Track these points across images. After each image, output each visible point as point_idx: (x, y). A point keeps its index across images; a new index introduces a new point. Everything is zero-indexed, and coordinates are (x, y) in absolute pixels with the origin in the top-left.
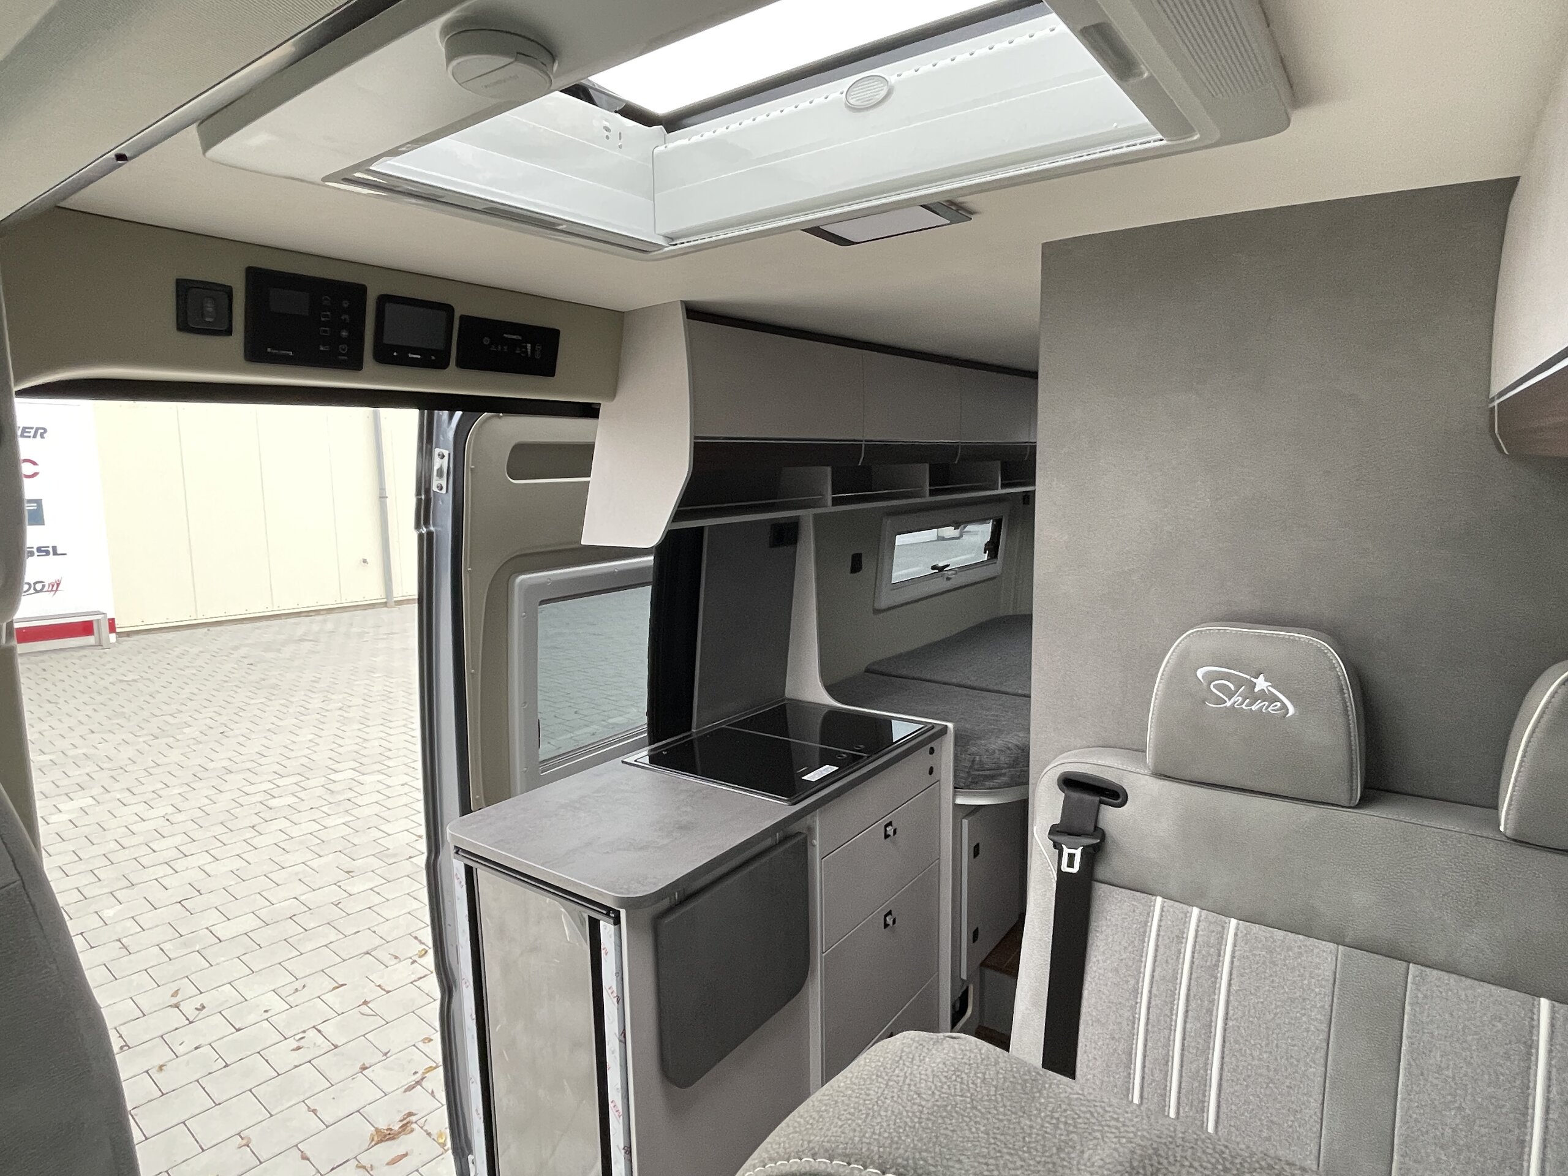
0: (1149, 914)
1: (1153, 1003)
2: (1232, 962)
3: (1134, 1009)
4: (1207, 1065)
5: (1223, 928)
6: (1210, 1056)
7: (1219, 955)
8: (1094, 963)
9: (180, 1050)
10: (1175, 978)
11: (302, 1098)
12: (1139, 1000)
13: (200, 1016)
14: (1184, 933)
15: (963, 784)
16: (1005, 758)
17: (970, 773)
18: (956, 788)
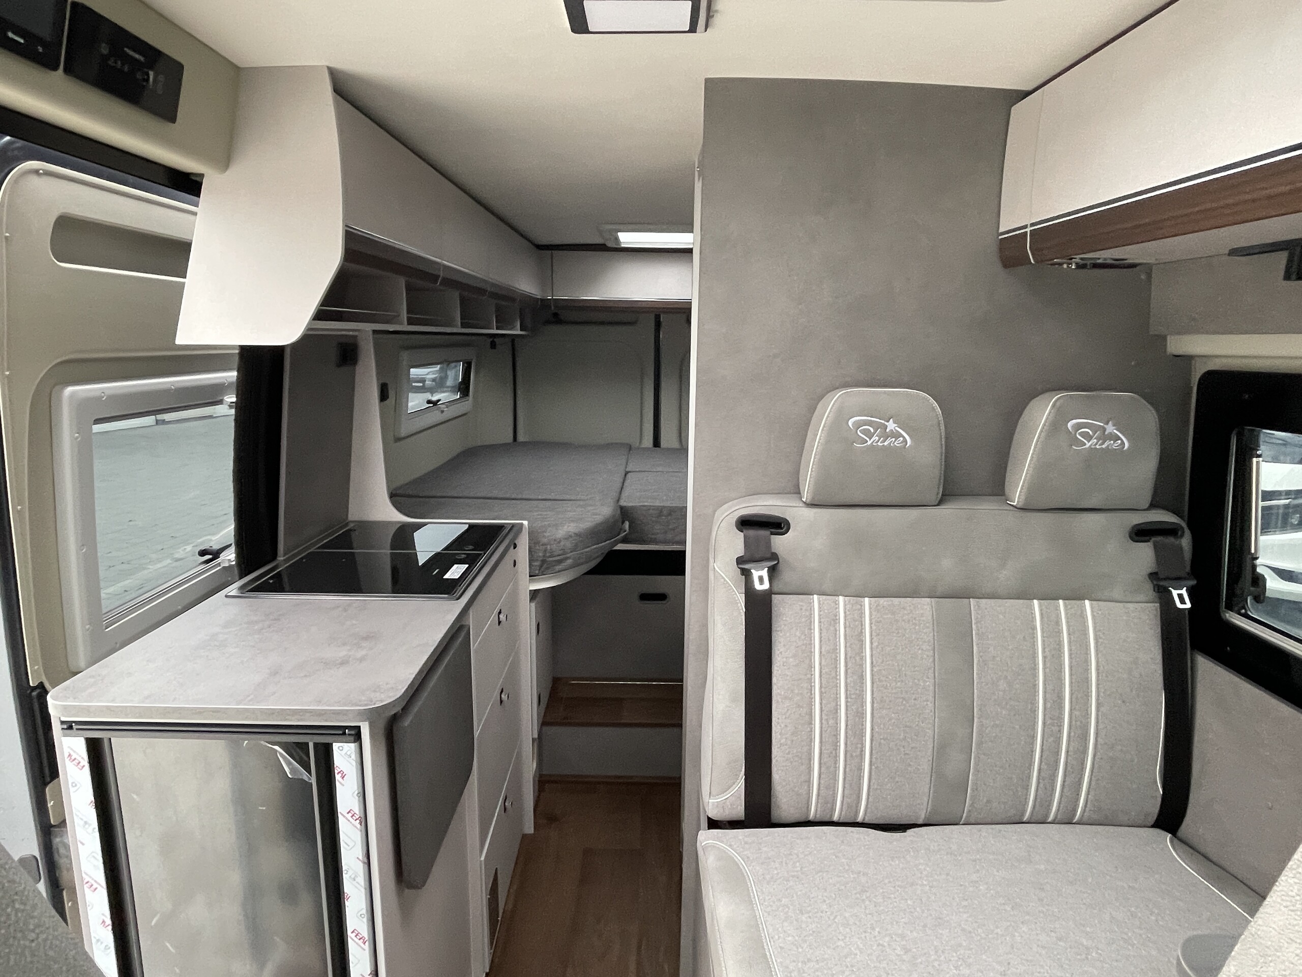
0: (811, 609)
1: (824, 671)
2: (871, 627)
3: (810, 681)
4: (863, 704)
5: (861, 606)
6: (864, 696)
7: (862, 625)
8: (778, 655)
10: (835, 650)
12: (813, 673)
14: (837, 615)
15: (537, 572)
16: (568, 545)
17: (543, 562)
18: (530, 576)
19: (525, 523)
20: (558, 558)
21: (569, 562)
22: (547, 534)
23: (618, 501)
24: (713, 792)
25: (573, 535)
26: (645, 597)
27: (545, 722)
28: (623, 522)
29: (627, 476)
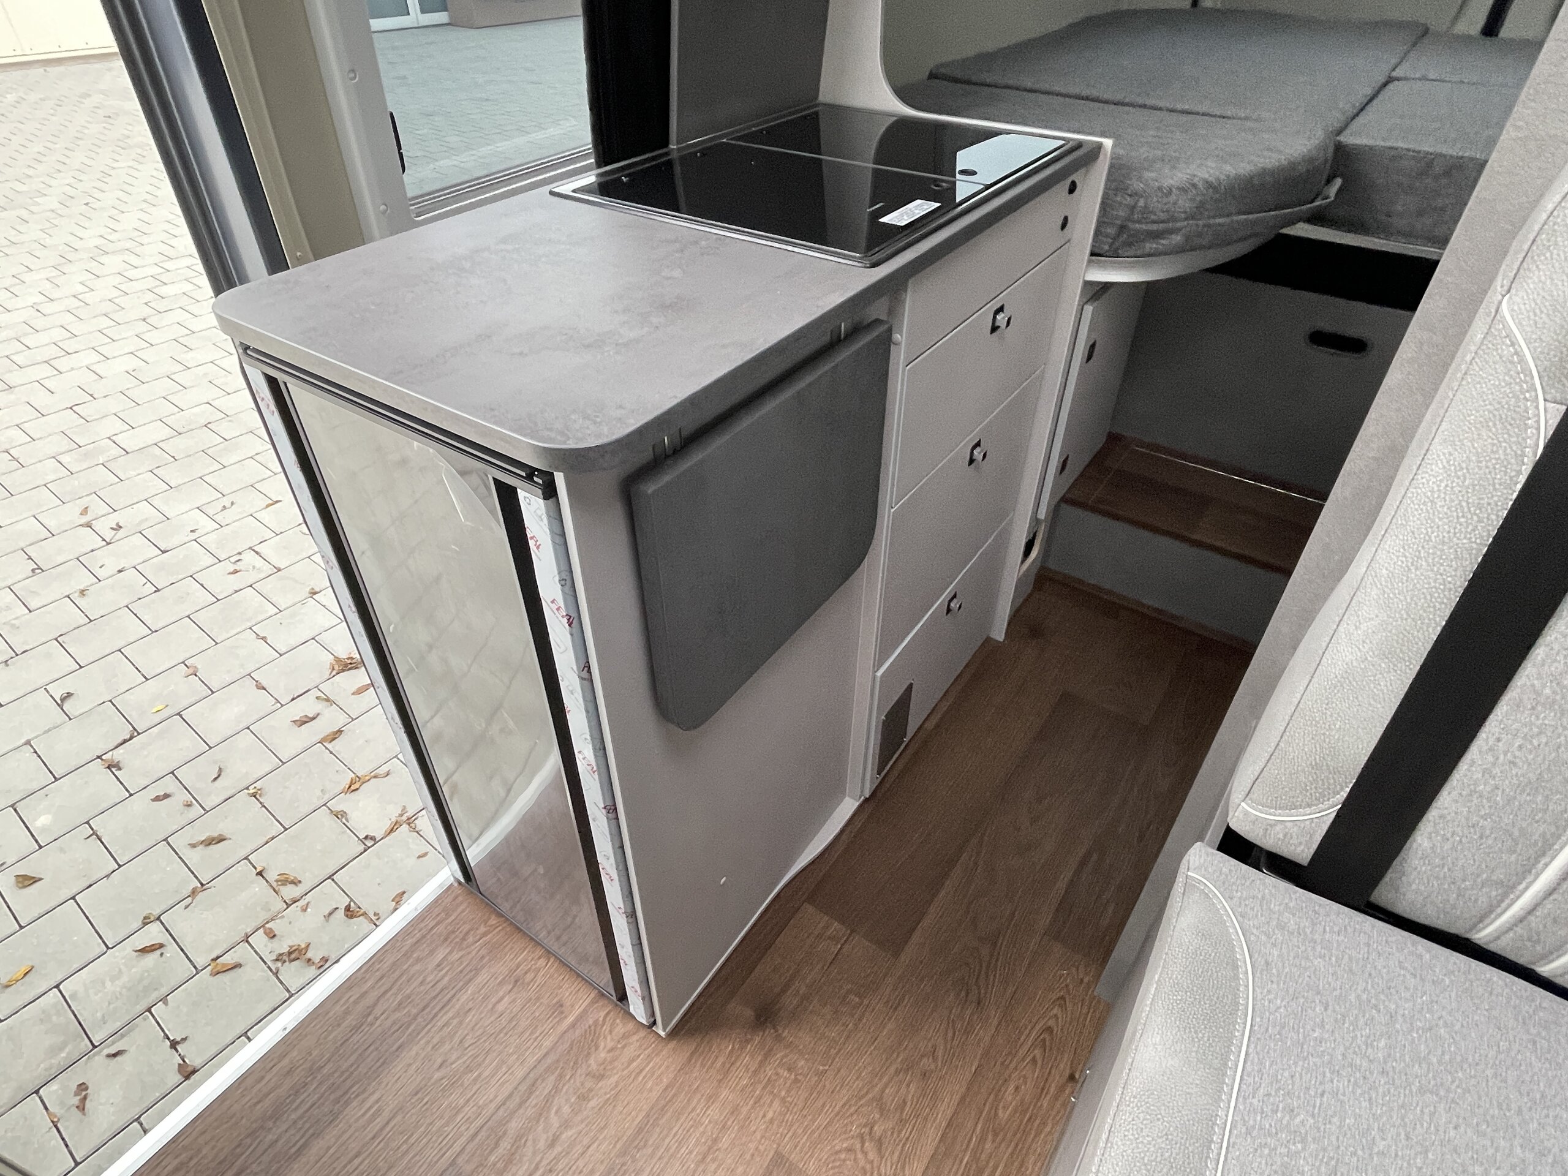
9: (101, 573)
11: (249, 624)
13: (117, 538)
15: (1106, 247)
16: (1185, 204)
17: (1122, 228)
18: (1093, 254)
19: (1108, 143)
20: (1155, 227)
21: (1177, 239)
22: (1149, 175)
23: (1339, 132)
24: (1254, 795)
25: (1200, 185)
26: (1319, 338)
27: (1067, 500)
28: (1329, 181)
29: (1391, 86)
